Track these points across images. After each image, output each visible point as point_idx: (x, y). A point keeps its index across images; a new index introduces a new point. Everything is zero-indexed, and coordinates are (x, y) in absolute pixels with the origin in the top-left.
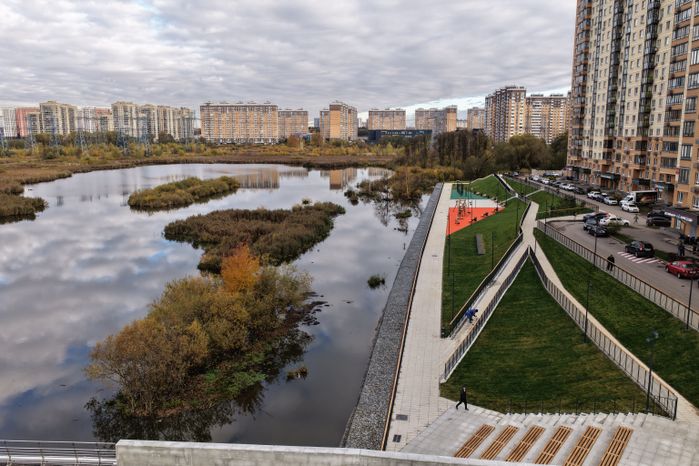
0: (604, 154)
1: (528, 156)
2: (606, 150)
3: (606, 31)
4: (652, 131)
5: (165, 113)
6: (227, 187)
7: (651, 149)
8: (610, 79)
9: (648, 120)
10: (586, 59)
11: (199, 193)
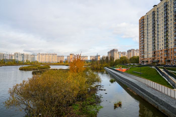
0: (153, 56)
1: (125, 61)
2: (153, 55)
3: (150, 26)
4: (169, 47)
5: (28, 56)
6: (48, 67)
7: (169, 52)
8: (153, 37)
9: (167, 44)
10: (144, 34)
11: (40, 68)
